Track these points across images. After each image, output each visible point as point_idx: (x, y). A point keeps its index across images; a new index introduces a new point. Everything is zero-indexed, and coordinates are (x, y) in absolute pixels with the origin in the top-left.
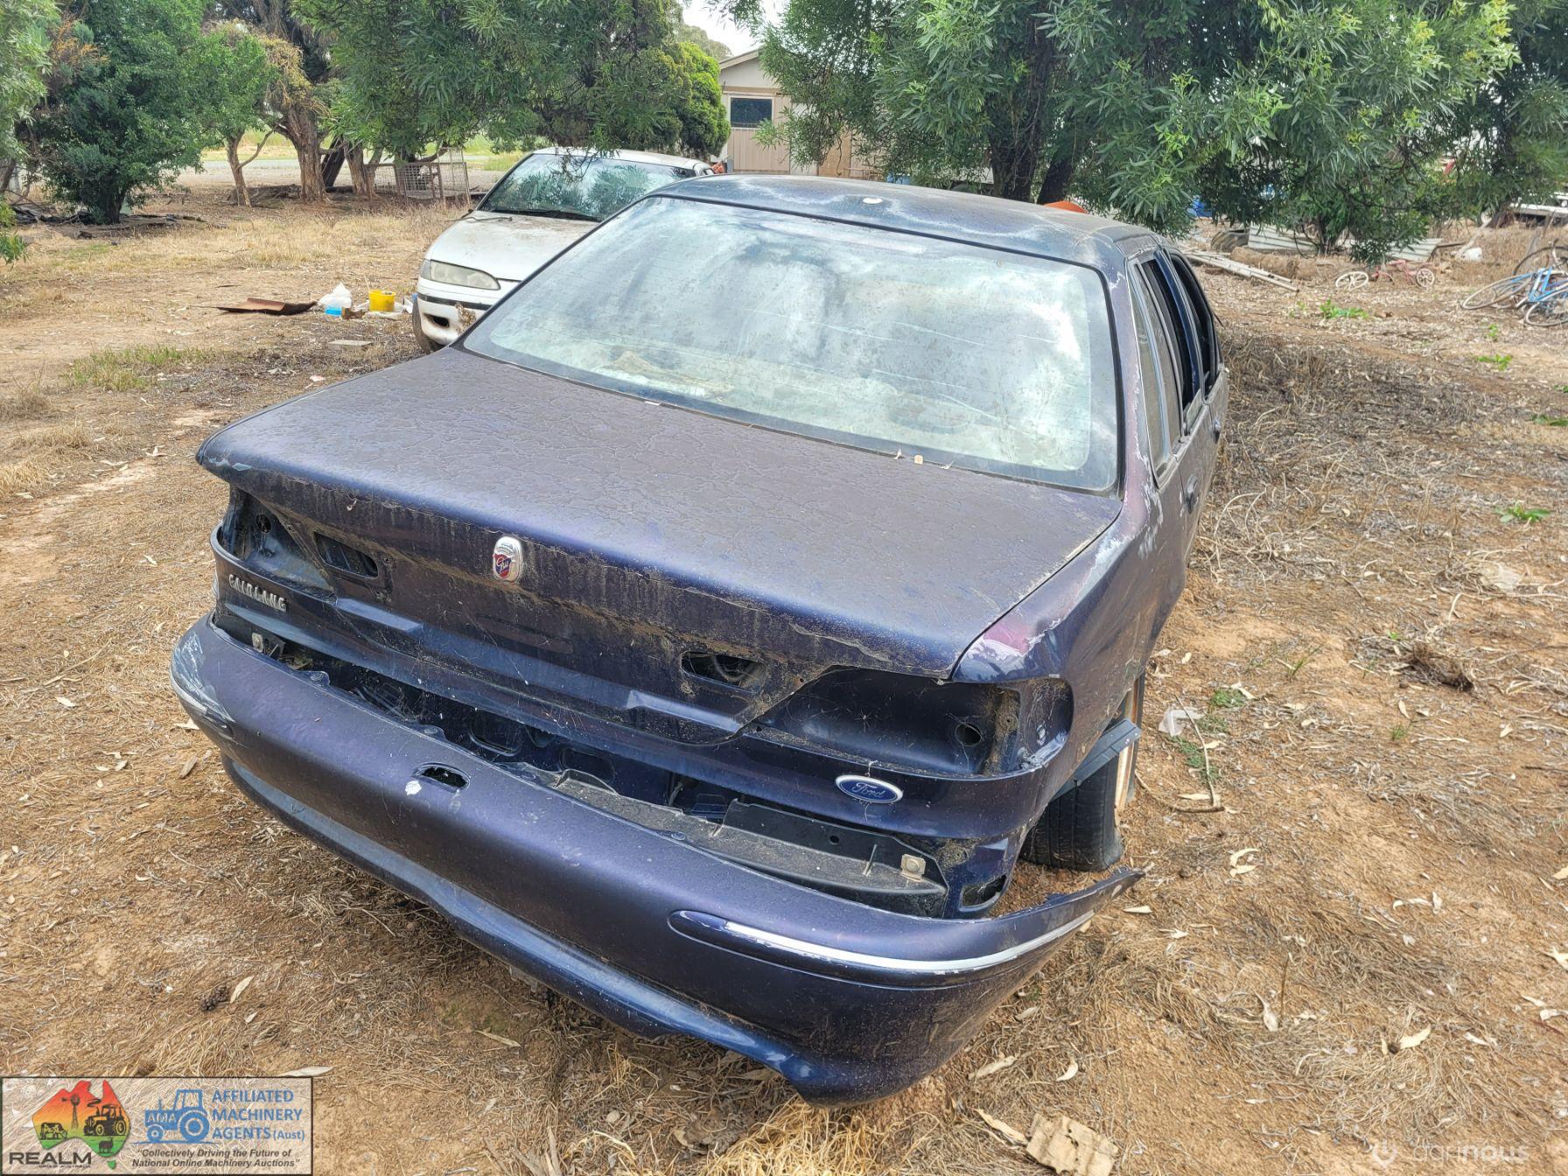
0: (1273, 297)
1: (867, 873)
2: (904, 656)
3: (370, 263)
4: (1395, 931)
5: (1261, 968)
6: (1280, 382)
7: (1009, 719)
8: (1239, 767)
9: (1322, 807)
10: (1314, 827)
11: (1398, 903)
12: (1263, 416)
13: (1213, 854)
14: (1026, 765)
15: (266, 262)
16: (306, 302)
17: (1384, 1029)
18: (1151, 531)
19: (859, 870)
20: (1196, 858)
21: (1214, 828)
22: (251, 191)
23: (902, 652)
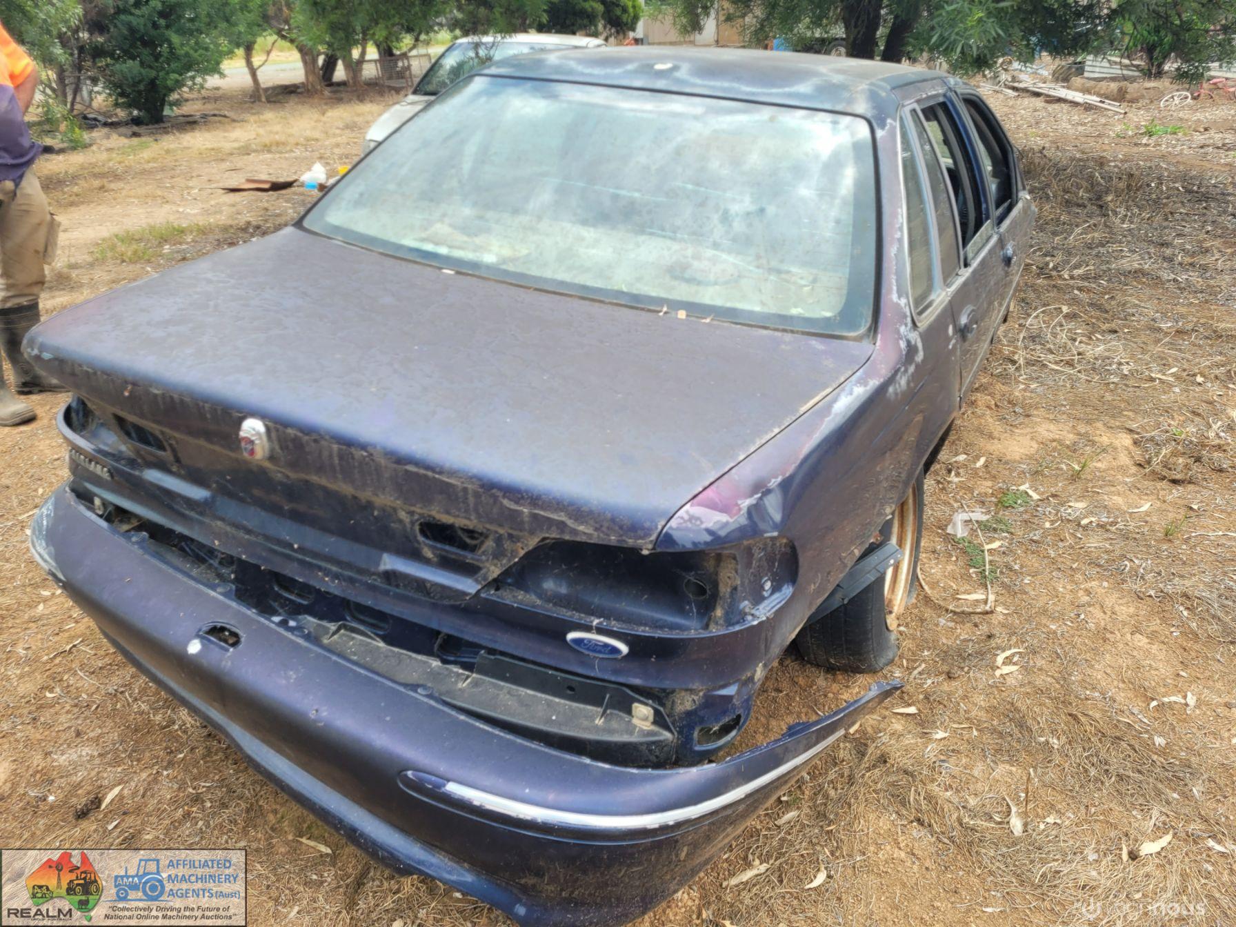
0: (1103, 120)
1: (599, 722)
2: (608, 528)
3: (348, 144)
4: (1147, 732)
5: (1014, 769)
6: (1099, 198)
7: (729, 578)
8: (1017, 567)
9: (1090, 605)
10: (1080, 626)
11: (1154, 703)
12: (1078, 230)
13: (981, 654)
14: (749, 618)
15: (267, 148)
16: (290, 179)
17: (1127, 835)
18: (906, 371)
19: (592, 719)
20: (964, 659)
21: (984, 628)
22: (266, 90)
23: (606, 524)
